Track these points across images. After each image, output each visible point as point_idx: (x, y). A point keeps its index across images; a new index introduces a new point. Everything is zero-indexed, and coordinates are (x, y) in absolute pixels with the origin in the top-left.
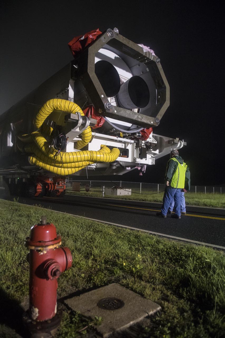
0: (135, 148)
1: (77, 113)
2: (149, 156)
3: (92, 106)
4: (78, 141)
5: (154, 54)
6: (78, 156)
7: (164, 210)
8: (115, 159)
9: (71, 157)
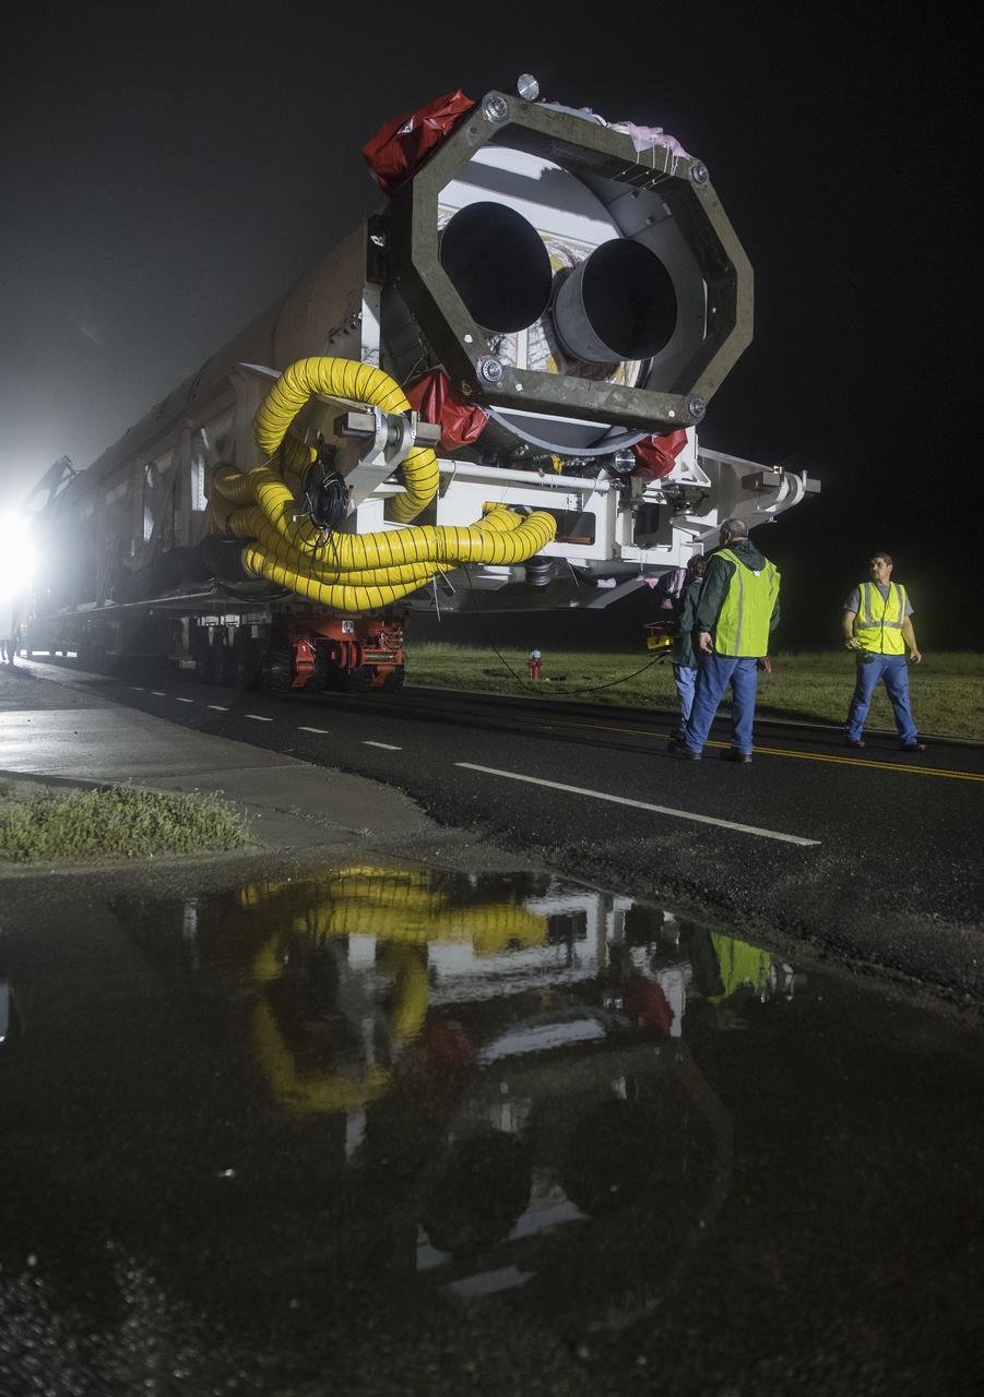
0: (618, 507)
1: (369, 410)
2: (680, 536)
3: (439, 371)
4: (398, 493)
5: (680, 152)
6: (393, 547)
7: (695, 734)
8: (533, 550)
9: (370, 548)
